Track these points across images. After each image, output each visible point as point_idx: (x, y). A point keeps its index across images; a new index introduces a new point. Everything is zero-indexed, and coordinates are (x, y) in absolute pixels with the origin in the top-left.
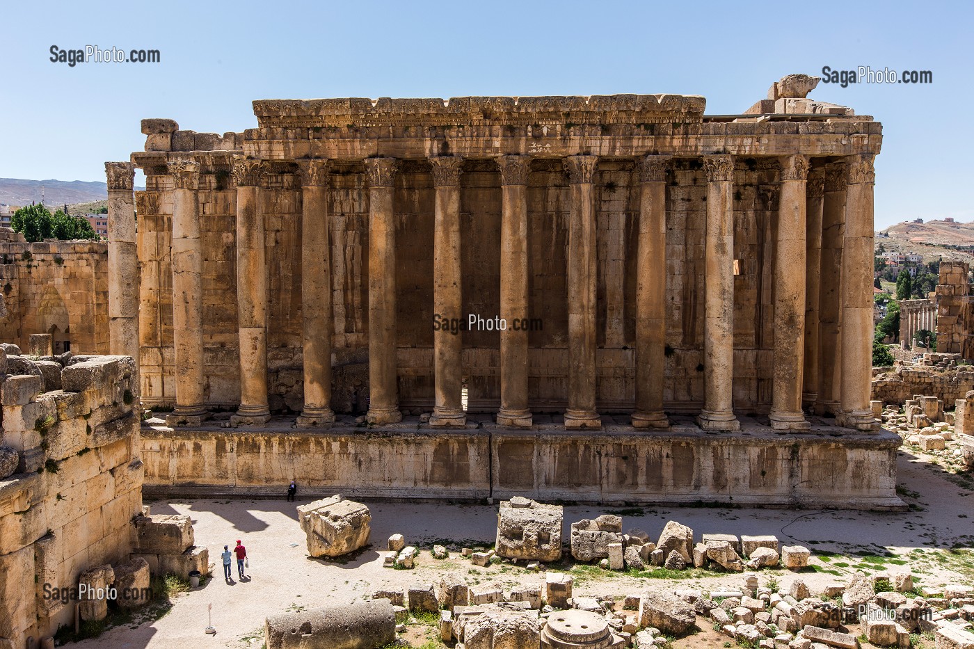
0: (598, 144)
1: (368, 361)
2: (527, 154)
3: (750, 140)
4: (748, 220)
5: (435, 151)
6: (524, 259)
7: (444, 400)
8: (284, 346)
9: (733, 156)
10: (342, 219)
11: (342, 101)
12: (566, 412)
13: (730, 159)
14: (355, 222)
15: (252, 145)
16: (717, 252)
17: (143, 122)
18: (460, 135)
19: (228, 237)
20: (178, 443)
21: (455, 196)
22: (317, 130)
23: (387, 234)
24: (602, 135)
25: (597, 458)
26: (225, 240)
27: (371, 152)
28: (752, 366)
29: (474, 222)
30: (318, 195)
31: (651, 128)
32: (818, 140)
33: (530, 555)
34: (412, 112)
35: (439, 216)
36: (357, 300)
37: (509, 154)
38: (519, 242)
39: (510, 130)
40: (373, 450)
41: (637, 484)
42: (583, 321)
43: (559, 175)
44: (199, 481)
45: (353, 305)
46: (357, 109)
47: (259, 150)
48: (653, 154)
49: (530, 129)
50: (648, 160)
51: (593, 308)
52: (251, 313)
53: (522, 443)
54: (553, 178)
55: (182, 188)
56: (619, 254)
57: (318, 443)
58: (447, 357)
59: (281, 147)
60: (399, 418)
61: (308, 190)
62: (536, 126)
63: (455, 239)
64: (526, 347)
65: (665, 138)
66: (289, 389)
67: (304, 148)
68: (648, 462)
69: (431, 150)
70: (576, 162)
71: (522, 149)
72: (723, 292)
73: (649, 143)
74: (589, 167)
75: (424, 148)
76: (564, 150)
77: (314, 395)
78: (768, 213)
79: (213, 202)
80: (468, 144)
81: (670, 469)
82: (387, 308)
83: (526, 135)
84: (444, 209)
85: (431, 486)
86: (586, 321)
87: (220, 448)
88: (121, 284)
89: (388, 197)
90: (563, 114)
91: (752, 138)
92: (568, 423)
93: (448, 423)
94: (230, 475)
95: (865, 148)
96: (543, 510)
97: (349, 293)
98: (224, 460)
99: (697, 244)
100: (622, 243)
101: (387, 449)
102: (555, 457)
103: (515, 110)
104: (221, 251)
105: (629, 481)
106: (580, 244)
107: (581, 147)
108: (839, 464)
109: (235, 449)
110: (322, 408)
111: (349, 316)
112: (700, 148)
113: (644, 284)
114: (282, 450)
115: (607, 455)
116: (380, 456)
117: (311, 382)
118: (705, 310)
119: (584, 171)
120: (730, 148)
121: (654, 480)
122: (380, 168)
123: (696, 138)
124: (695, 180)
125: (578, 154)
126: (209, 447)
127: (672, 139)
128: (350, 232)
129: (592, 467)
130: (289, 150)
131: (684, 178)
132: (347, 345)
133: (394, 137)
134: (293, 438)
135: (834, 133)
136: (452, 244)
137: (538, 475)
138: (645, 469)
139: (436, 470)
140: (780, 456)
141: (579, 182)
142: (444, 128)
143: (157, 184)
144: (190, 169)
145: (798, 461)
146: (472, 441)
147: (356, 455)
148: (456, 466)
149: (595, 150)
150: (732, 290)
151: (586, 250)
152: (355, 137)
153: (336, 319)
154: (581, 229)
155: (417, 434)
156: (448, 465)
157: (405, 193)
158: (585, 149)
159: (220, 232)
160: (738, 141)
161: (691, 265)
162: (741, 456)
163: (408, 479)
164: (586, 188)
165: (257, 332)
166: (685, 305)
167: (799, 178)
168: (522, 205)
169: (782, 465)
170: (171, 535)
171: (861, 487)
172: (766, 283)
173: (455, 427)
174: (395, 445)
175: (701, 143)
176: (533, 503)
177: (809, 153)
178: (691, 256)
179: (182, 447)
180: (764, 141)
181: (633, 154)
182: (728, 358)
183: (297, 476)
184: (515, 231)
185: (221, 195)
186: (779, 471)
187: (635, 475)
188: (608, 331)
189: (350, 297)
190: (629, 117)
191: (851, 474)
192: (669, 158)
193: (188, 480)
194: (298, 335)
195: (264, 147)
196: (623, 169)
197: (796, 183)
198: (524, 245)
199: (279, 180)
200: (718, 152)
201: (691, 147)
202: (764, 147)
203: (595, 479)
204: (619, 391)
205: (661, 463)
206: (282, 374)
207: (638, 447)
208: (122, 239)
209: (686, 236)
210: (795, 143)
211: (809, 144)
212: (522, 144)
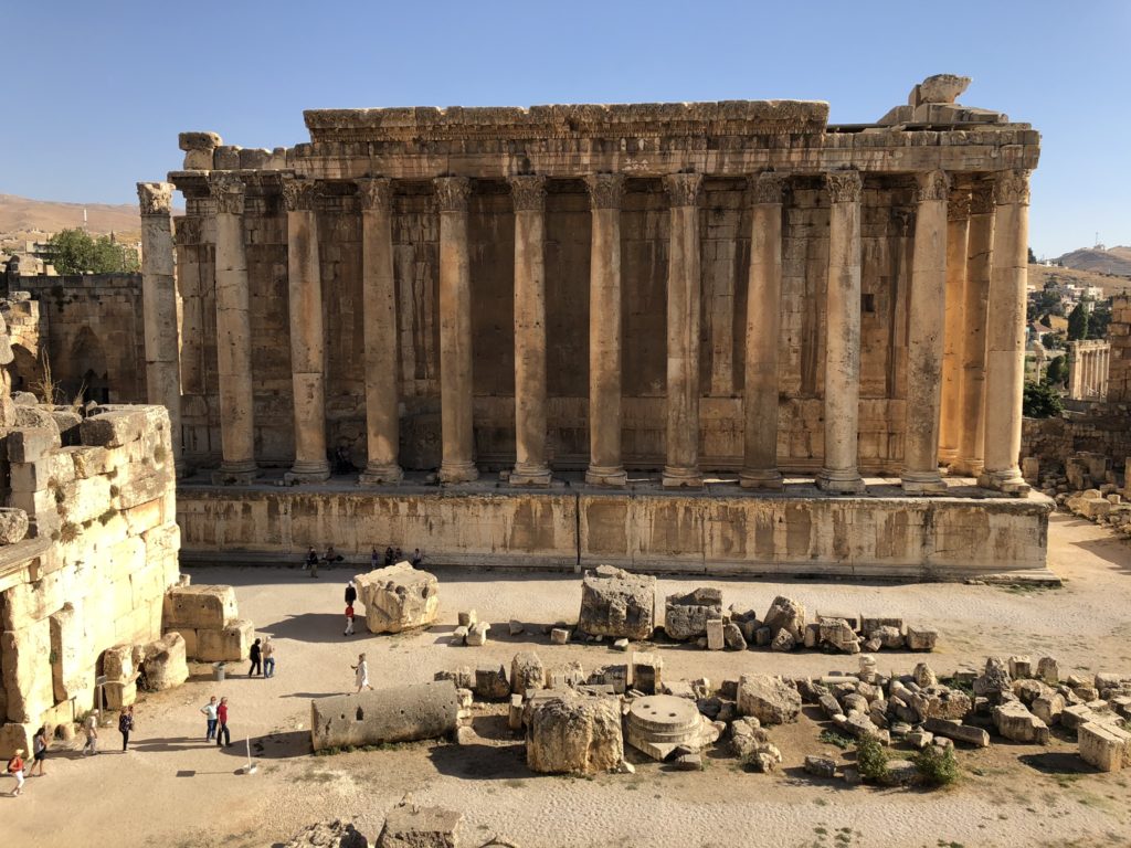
0: (703, 159)
1: (440, 412)
2: (620, 172)
3: (881, 154)
4: (880, 249)
5: (515, 169)
6: (617, 296)
7: (526, 455)
8: (346, 393)
9: (861, 172)
10: (410, 248)
11: (406, 111)
12: (664, 470)
13: (858, 177)
14: (425, 252)
15: (304, 162)
16: (841, 285)
17: (182, 137)
18: (543, 149)
19: (279, 269)
20: (225, 503)
21: (538, 223)
22: (379, 145)
23: (460, 267)
24: (708, 148)
25: (699, 522)
26: (277, 273)
27: (441, 171)
28: (882, 417)
29: (561, 252)
30: (381, 220)
31: (767, 142)
32: (963, 153)
33: (617, 632)
34: (487, 123)
35: (519, 246)
36: (429, 341)
37: (600, 172)
38: (611, 275)
39: (601, 145)
40: (446, 510)
41: (745, 552)
42: (684, 366)
43: (659, 196)
44: (250, 547)
45: (424, 348)
46: (423, 118)
47: (313, 169)
48: (768, 171)
49: (624, 142)
50: (761, 177)
51: (695, 351)
52: (307, 356)
53: (613, 504)
54: (652, 200)
55: (225, 212)
56: (727, 287)
57: (384, 504)
58: (529, 407)
59: (338, 164)
60: (476, 475)
61: (369, 215)
62: (631, 140)
63: (538, 272)
64: (618, 395)
65: (781, 152)
66: (352, 443)
67: (363, 165)
68: (758, 528)
69: (510, 166)
70: (677, 181)
71: (615, 168)
72: (847, 332)
73: (763, 158)
74: (692, 186)
75: (501, 166)
76: (663, 167)
77: (380, 450)
78: (903, 240)
79: (263, 228)
80: (552, 161)
81: (784, 535)
82: (462, 352)
83: (619, 149)
84: (525, 237)
85: (512, 552)
86: (688, 366)
87: (273, 510)
88: (158, 323)
89: (461, 223)
90: (664, 125)
91: (884, 151)
92: (666, 482)
93: (531, 481)
94: (284, 539)
95: (1018, 162)
96: (634, 581)
97: (420, 334)
98: (277, 523)
99: (819, 276)
100: (731, 275)
101: (462, 511)
102: (651, 520)
103: (606, 120)
104: (272, 286)
105: (736, 548)
106: (682, 278)
107: (683, 164)
108: (980, 531)
109: (290, 510)
110: (389, 464)
111: (420, 361)
112: (823, 164)
113: (755, 324)
114: (342, 512)
115: (710, 519)
116: (454, 519)
117: (376, 435)
118: (826, 352)
119: (687, 191)
120: (858, 164)
121: (766, 548)
122: (451, 190)
123: (819, 152)
124: (818, 201)
125: (680, 172)
126: (260, 509)
127: (790, 152)
128: (419, 264)
129: (693, 532)
130: (347, 168)
131: (805, 198)
132: (418, 393)
133: (467, 152)
134: (355, 498)
135: (982, 144)
136: (535, 277)
137: (631, 541)
138: (753, 534)
139: (516, 534)
140: (911, 522)
141: (680, 205)
142: (524, 141)
143: (198, 208)
144: (234, 190)
145: (932, 527)
146: (557, 502)
147: (427, 517)
148: (539, 529)
149: (700, 167)
150: (858, 329)
151: (689, 283)
152: (422, 152)
153: (405, 363)
154: (683, 259)
155: (495, 494)
156: (529, 527)
157: (482, 218)
158: (688, 166)
159: (270, 263)
160: (868, 155)
161: (812, 301)
162: (866, 521)
163: (485, 545)
164: (689, 211)
165: (314, 378)
166: (803, 347)
167: (939, 197)
168: (615, 233)
169: (913, 532)
170: (210, 608)
171: (1006, 558)
172: (900, 322)
173: (538, 486)
174: (471, 506)
175: (825, 157)
176: (624, 573)
177: (951, 168)
178: (812, 289)
179: (229, 508)
180: (899, 154)
181: (744, 171)
182: (852, 408)
183: (360, 541)
184: (606, 262)
185: (270, 222)
186: (910, 539)
187: (743, 541)
188: (714, 377)
189: (420, 338)
190: (740, 127)
191: (994, 543)
192: (786, 175)
193: (237, 545)
194: (362, 381)
195: (317, 164)
196: (734, 189)
197: (935, 205)
198: (617, 279)
199: (338, 203)
200: (843, 168)
201: (812, 162)
202: (898, 162)
203: (697, 545)
204: (726, 446)
205: (773, 528)
206: (343, 426)
207: (746, 510)
208: (158, 271)
209: (806, 267)
210: (935, 157)
211: (952, 157)
212: (615, 160)
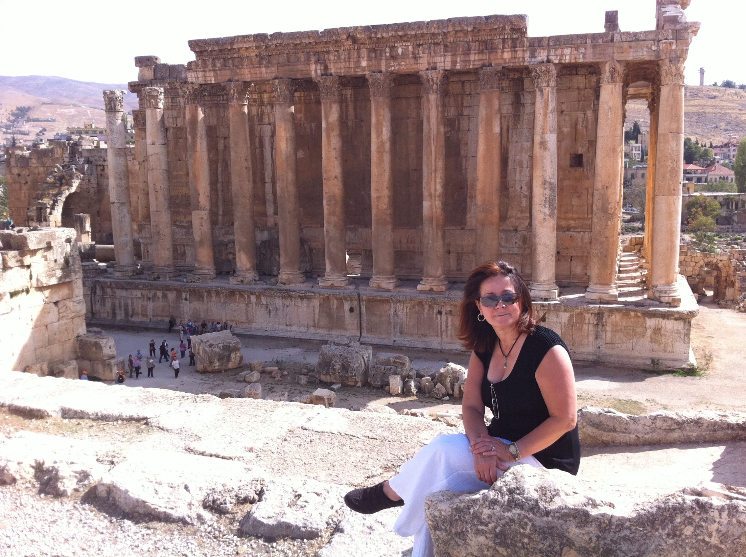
0: (443, 60)
2: (387, 71)
3: (569, 50)
4: (587, 120)
5: (319, 72)
6: (387, 158)
7: (331, 267)
9: (555, 64)
10: (270, 127)
11: (247, 37)
13: (552, 68)
15: (193, 73)
16: (541, 148)
17: (137, 58)
18: (336, 58)
20: (152, 292)
21: (336, 108)
22: (235, 60)
23: (287, 139)
24: (445, 52)
25: (439, 316)
27: (273, 75)
29: (364, 127)
31: (486, 45)
32: (630, 47)
34: (298, 42)
35: (324, 125)
37: (374, 72)
38: (383, 143)
39: (374, 52)
40: (278, 301)
42: (431, 207)
46: (259, 42)
47: (198, 77)
48: (488, 66)
49: (388, 50)
50: (483, 71)
51: (439, 196)
52: (197, 199)
53: (382, 302)
57: (242, 298)
58: (331, 234)
59: (212, 74)
60: (302, 280)
61: (232, 106)
62: (392, 48)
63: (336, 141)
64: (389, 227)
65: (497, 52)
67: (226, 75)
69: (316, 70)
70: (425, 76)
71: (383, 69)
73: (484, 57)
74: (435, 79)
75: (310, 71)
76: (415, 66)
77: (242, 261)
80: (342, 65)
83: (385, 55)
84: (327, 118)
85: (319, 331)
86: (434, 207)
87: (178, 297)
90: (412, 36)
91: (571, 48)
92: (420, 288)
93: (332, 284)
95: (673, 53)
98: (181, 305)
101: (288, 302)
102: (407, 313)
107: (429, 64)
108: (639, 330)
109: (188, 298)
110: (247, 270)
112: (527, 59)
115: (446, 314)
116: (283, 308)
117: (239, 251)
119: (431, 83)
120: (552, 58)
123: (523, 51)
125: (427, 69)
126: (172, 296)
127: (503, 52)
128: (275, 138)
129: (434, 323)
130: (217, 76)
132: (275, 225)
133: (288, 62)
136: (333, 146)
137: (394, 327)
139: (321, 319)
140: (587, 322)
141: (428, 93)
142: (324, 53)
145: (603, 326)
146: (345, 299)
147: (267, 305)
148: (335, 317)
149: (440, 66)
151: (433, 148)
152: (261, 64)
153: (267, 204)
154: (429, 132)
155: (308, 291)
158: (432, 65)
160: (559, 52)
162: (554, 320)
163: (302, 325)
164: (433, 97)
165: (204, 214)
167: (615, 82)
168: (385, 114)
169: (589, 329)
170: (96, 348)
173: (336, 288)
175: (527, 55)
179: (155, 295)
180: (582, 51)
181: (471, 67)
182: (551, 239)
184: (380, 135)
186: (586, 334)
188: (468, 215)
190: (465, 36)
191: (649, 339)
192: (500, 68)
195: (200, 74)
198: (387, 146)
200: (542, 62)
201: (519, 58)
202: (582, 56)
203: (437, 332)
208: (114, 146)
210: (610, 50)
211: (622, 50)
212: (383, 63)
